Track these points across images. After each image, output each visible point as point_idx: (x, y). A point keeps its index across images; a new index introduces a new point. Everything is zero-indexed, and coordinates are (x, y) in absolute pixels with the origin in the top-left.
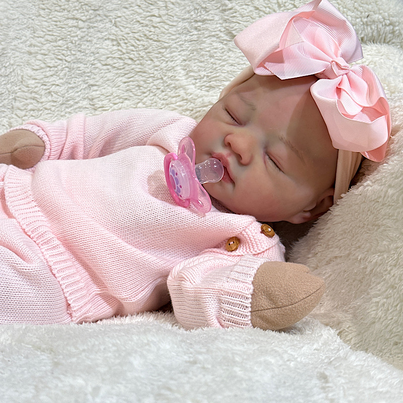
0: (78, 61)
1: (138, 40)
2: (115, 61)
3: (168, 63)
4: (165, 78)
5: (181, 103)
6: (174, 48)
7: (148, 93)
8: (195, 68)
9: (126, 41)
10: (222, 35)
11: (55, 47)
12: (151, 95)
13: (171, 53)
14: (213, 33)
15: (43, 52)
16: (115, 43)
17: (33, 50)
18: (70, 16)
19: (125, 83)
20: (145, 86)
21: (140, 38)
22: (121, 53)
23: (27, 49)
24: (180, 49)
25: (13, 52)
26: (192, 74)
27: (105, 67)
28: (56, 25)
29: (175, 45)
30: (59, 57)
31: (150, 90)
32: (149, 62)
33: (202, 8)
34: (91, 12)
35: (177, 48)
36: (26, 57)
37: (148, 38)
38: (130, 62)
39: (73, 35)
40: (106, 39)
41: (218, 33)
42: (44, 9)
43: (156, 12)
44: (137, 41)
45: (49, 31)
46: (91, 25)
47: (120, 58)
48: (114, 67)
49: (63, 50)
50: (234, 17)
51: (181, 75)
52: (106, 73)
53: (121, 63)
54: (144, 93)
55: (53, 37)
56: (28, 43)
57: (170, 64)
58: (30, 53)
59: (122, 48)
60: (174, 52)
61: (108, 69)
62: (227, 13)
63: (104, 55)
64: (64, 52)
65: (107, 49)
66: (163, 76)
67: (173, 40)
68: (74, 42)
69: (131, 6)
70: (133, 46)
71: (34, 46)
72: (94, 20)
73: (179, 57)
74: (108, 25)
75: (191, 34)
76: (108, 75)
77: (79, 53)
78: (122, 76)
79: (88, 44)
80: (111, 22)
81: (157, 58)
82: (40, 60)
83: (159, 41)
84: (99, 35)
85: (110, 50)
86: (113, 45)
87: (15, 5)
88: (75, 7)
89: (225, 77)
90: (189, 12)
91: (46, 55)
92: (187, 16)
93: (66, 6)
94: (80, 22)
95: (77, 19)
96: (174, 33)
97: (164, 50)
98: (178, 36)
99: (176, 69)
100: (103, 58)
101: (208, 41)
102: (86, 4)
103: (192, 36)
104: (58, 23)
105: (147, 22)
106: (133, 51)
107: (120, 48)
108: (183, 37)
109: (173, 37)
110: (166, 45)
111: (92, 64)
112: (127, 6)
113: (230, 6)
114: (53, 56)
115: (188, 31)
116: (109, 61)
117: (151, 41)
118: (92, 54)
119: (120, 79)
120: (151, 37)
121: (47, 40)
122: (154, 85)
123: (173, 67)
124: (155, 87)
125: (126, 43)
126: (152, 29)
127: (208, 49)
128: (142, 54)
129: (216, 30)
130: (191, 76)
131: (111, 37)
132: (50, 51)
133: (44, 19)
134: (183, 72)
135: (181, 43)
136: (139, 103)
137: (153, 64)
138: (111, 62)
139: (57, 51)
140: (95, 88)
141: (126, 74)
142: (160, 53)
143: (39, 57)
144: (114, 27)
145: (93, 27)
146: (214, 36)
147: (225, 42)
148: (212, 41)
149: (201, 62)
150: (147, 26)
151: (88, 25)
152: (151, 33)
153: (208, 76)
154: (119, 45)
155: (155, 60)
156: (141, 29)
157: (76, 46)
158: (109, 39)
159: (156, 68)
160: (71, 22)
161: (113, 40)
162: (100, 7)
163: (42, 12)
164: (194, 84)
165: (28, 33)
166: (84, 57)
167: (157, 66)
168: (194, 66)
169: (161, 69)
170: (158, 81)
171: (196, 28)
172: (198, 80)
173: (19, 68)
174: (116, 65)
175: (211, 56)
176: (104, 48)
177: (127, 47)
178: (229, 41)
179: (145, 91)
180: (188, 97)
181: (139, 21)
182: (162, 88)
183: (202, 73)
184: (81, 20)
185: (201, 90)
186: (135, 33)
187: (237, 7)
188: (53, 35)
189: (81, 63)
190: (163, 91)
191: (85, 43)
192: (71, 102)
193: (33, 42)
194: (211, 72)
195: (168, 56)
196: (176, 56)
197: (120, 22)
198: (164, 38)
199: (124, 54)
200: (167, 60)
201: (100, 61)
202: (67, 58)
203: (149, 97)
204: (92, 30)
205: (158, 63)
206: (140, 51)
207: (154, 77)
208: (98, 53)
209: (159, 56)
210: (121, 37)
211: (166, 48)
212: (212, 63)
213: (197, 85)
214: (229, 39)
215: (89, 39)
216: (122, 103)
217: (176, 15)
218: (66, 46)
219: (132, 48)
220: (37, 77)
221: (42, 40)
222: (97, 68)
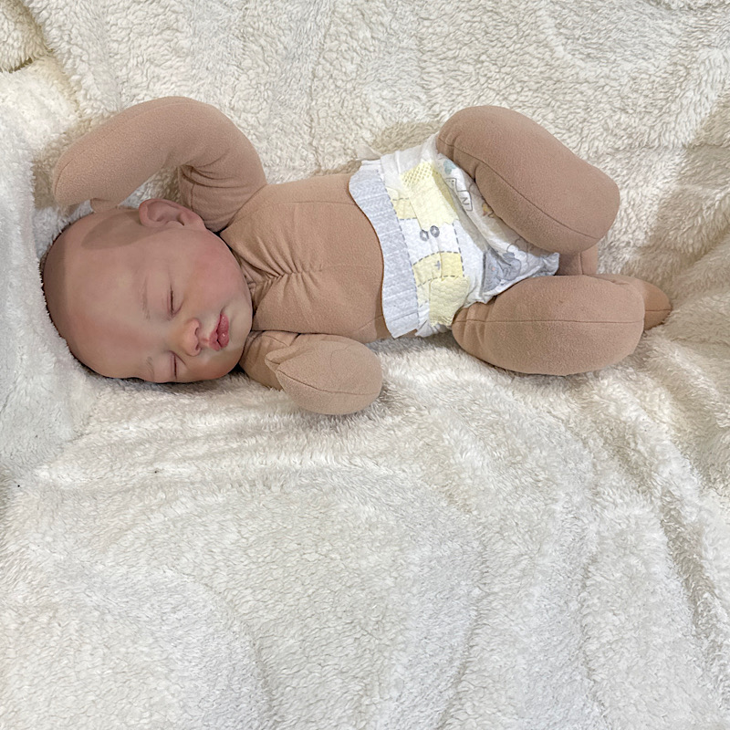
12: (500, 45)
19: (467, 22)
51: (546, 25)
66: (518, 22)
119: (462, 15)
124: (505, 35)
130: (561, 34)
149: (579, 16)
164: (563, 45)
172: (570, 41)
180: (553, 62)
183: (578, 32)
185: (574, 55)
207: (507, 22)
212: (593, 21)
213: (569, 47)
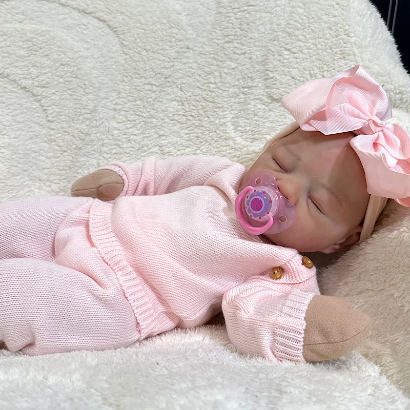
0: (152, 117)
1: (198, 101)
2: (180, 117)
3: (221, 119)
4: (218, 131)
5: (230, 151)
6: (226, 108)
7: (204, 143)
8: (242, 124)
9: (189, 102)
10: (264, 98)
11: (134, 105)
12: (207, 144)
13: (223, 112)
14: (257, 97)
15: (125, 109)
16: (180, 103)
17: (117, 107)
18: (147, 82)
19: (187, 134)
20: (203, 137)
21: (199, 100)
22: (184, 111)
23: (113, 106)
24: (230, 109)
25: (103, 108)
26: (239, 128)
27: (172, 122)
28: (136, 89)
29: (226, 106)
30: (137, 113)
31: (206, 140)
32: (206, 119)
33: (249, 77)
34: (162, 79)
35: (228, 108)
36: (112, 113)
37: (205, 100)
38: (191, 118)
39: (148, 96)
40: (173, 101)
41: (261, 96)
42: (127, 77)
43: (212, 80)
44: (197, 103)
45: (130, 93)
46: (163, 89)
47: (184, 115)
48: (179, 122)
49: (140, 108)
50: (275, 84)
51: (230, 129)
52: (173, 126)
53: (184, 119)
54: (202, 142)
55: (133, 98)
56: (114, 102)
57: (223, 120)
58: (115, 110)
59: (186, 107)
60: (226, 111)
61: (174, 123)
62: (269, 81)
63: (171, 112)
64: (141, 109)
65: (174, 108)
66: (216, 130)
67: (225, 101)
68: (149, 102)
69: (193, 76)
70: (194, 106)
71: (119, 104)
72: (165, 85)
73: (230, 115)
74: (176, 90)
75: (239, 97)
76: (175, 128)
77: (152, 111)
78: (185, 129)
79: (159, 103)
80: (178, 87)
81: (212, 115)
82: (123, 115)
83: (214, 102)
84: (168, 97)
85: (176, 109)
86: (179, 105)
87: (105, 73)
88: (150, 75)
89: (266, 132)
90: (238, 80)
91: (127, 111)
92: (237, 83)
93: (144, 75)
94: (154, 87)
95: (152, 84)
96: (226, 96)
97: (218, 110)
98: (229, 99)
99: (227, 124)
100: (170, 115)
101: (253, 103)
102: (159, 74)
103: (240, 99)
104: (137, 88)
105: (205, 88)
106: (194, 110)
107: (184, 107)
108: (233, 100)
109: (225, 100)
110: (220, 105)
111: (162, 119)
112: (191, 75)
113: (271, 75)
114: (133, 113)
115: (237, 95)
116: (176, 118)
117: (208, 103)
118: (162, 112)
119: (183, 131)
120: (208, 99)
121: (129, 100)
122: (210, 137)
123: (225, 123)
124: (210, 138)
125: (188, 104)
126: (209, 93)
127: (253, 109)
128: (201, 112)
129: (259, 94)
130: (239, 130)
131: (177, 99)
132: (130, 108)
133: (127, 84)
134: (232, 127)
135: (231, 104)
136: (197, 150)
137: (209, 120)
138: (177, 118)
139: (135, 109)
140: (164, 138)
141: (188, 128)
142: (215, 111)
143: (122, 113)
144: (180, 92)
145: (164, 91)
146: (258, 99)
147: (267, 104)
148: (257, 103)
149: (247, 119)
150: (205, 90)
151: (160, 89)
152: (208, 96)
153: (252, 131)
154: (183, 105)
155: (211, 117)
156: (200, 93)
157: (150, 105)
158: (175, 100)
159: (211, 124)
160: (147, 87)
161: (178, 101)
162: (170, 75)
163: (125, 79)
164: (240, 136)
165: (114, 95)
166: (156, 114)
167: (212, 122)
168: (241, 122)
169: (215, 124)
170: (213, 134)
171: (243, 93)
172: (244, 134)
173: (106, 121)
174: (181, 120)
175: (255, 115)
176: (172, 107)
177: (190, 106)
178: (270, 103)
179: (202, 140)
180: (236, 146)
181: (199, 87)
182: (216, 139)
183: (248, 128)
184: (155, 85)
185: (246, 141)
186: (195, 96)
187: (278, 77)
188: (133, 96)
189: (154, 118)
190: (216, 142)
191: (158, 103)
192: (145, 148)
193: (118, 101)
194: (255, 127)
195: (221, 114)
196: (227, 115)
197: (184, 87)
198: (218, 100)
199: (187, 112)
200: (220, 117)
201: (168, 117)
202: (143, 114)
203: (205, 146)
204: (163, 93)
205: (213, 120)
206: (199, 110)
207: (209, 130)
208: (167, 111)
209: (214, 114)
210: (184, 99)
211: (219, 108)
212: (255, 120)
213: (244, 137)
214: (270, 102)
215: (161, 100)
216: (184, 149)
217: (228, 83)
218: (142, 105)
219: (193, 107)
220: (121, 129)
221: (125, 100)
222: (166, 122)
